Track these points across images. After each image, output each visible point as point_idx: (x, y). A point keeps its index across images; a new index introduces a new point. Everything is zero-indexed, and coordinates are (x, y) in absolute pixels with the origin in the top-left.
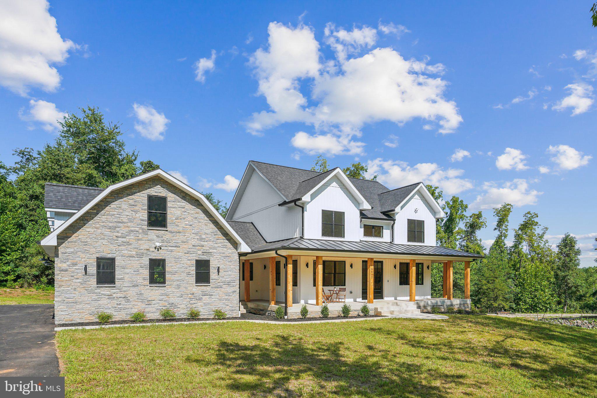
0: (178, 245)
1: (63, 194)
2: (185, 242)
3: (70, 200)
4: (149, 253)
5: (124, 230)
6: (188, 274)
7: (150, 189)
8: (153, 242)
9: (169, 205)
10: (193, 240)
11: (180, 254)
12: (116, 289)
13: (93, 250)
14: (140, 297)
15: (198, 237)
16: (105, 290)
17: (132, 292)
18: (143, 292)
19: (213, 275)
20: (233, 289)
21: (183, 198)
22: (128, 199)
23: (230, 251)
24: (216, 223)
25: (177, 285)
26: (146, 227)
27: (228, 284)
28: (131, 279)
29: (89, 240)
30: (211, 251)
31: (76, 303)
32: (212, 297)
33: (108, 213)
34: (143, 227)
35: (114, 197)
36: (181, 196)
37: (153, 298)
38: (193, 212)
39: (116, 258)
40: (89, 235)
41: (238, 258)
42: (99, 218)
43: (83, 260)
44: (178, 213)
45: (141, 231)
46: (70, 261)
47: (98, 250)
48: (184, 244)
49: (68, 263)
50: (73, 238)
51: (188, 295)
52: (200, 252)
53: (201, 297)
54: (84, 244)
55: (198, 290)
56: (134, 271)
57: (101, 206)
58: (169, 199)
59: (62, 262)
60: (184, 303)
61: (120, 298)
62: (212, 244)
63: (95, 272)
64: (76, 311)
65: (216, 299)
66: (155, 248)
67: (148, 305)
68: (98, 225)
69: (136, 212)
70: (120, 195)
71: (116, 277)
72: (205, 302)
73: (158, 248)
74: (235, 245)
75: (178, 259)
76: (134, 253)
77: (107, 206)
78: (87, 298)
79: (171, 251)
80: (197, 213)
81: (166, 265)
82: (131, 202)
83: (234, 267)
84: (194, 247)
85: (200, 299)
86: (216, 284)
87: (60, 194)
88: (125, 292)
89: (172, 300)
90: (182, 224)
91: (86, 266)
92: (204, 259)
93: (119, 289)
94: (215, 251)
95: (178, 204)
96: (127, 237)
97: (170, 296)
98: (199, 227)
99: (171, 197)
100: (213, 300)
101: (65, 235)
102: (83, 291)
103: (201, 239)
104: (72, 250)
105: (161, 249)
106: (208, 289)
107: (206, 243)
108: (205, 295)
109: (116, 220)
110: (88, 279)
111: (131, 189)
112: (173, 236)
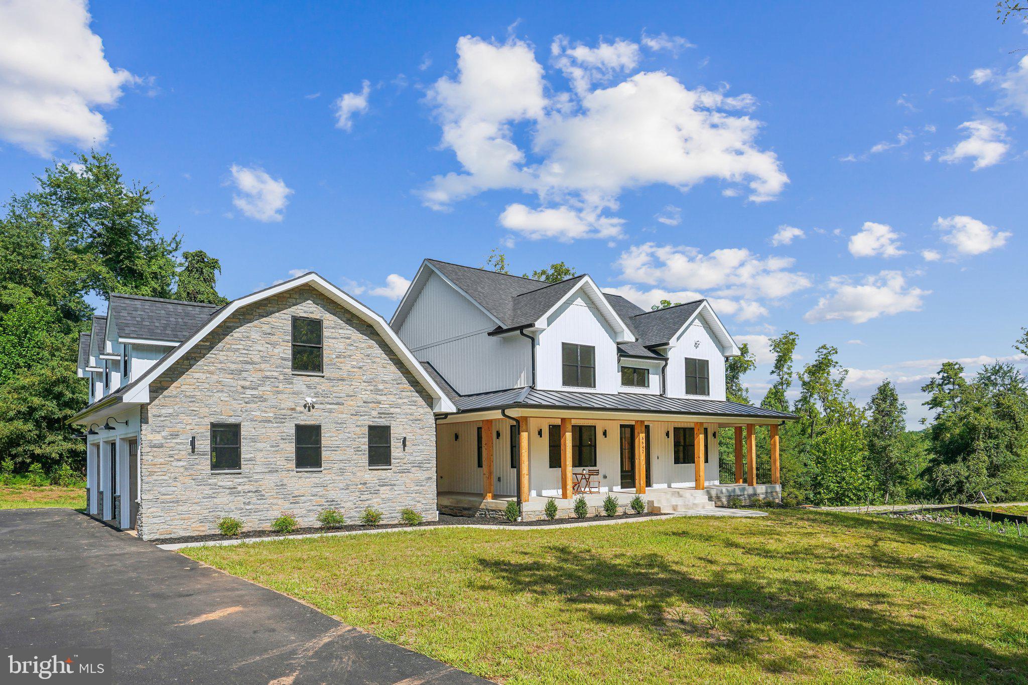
0: (340, 400)
1: (142, 313)
2: (351, 396)
3: (157, 324)
4: (294, 415)
5: (254, 377)
6: (357, 450)
7: (295, 307)
8: (301, 396)
9: (326, 333)
10: (363, 393)
11: (344, 416)
12: (242, 478)
13: (204, 411)
14: (282, 490)
15: (372, 388)
16: (225, 479)
17: (269, 482)
18: (285, 482)
19: (396, 451)
20: (426, 475)
21: (349, 322)
22: (260, 322)
23: (421, 411)
24: (399, 364)
25: (340, 469)
26: (289, 371)
27: (420, 466)
28: (266, 460)
29: (199, 394)
30: (392, 410)
31: (177, 502)
32: (395, 488)
33: (229, 346)
34: (285, 370)
35: (238, 320)
36: (345, 319)
37: (302, 492)
38: (363, 345)
39: (242, 424)
40: (197, 384)
41: (434, 422)
42: (214, 356)
43: (188, 427)
44: (340, 346)
45: (281, 377)
46: (167, 429)
47: (213, 410)
48: (350, 399)
49: (163, 434)
50: (172, 389)
51: (357, 485)
52: (374, 413)
53: (378, 488)
54: (190, 400)
55: (373, 476)
56: (272, 446)
57: (218, 334)
58: (325, 324)
59: (153, 431)
60: (351, 499)
61: (249, 492)
62: (394, 400)
63: (208, 448)
64: (178, 517)
65: (402, 492)
66: (305, 406)
67: (295, 503)
68: (212, 368)
69: (274, 345)
70: (248, 317)
71: (242, 456)
72: (383, 496)
73: (309, 407)
74: (430, 400)
75: (341, 426)
76: (271, 415)
77: (227, 335)
78: (195, 493)
79: (330, 411)
80: (370, 347)
81: (322, 435)
82: (266, 328)
83: (428, 437)
84: (365, 404)
85: (377, 492)
86: (401, 466)
87: (139, 313)
88: (257, 482)
89: (332, 495)
90: (347, 366)
91: (194, 438)
92: (382, 425)
93: (248, 478)
94: (398, 410)
95: (340, 331)
96: (260, 388)
97: (329, 489)
98: (374, 371)
99: (329, 320)
100: (396, 493)
101: (159, 385)
102: (188, 481)
103: (377, 391)
104: (171, 411)
105: (313, 407)
106: (388, 474)
107: (384, 398)
108: (383, 486)
109: (241, 359)
110: (197, 461)
111: (266, 305)
112: (333, 386)
